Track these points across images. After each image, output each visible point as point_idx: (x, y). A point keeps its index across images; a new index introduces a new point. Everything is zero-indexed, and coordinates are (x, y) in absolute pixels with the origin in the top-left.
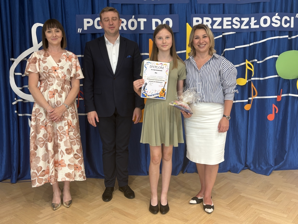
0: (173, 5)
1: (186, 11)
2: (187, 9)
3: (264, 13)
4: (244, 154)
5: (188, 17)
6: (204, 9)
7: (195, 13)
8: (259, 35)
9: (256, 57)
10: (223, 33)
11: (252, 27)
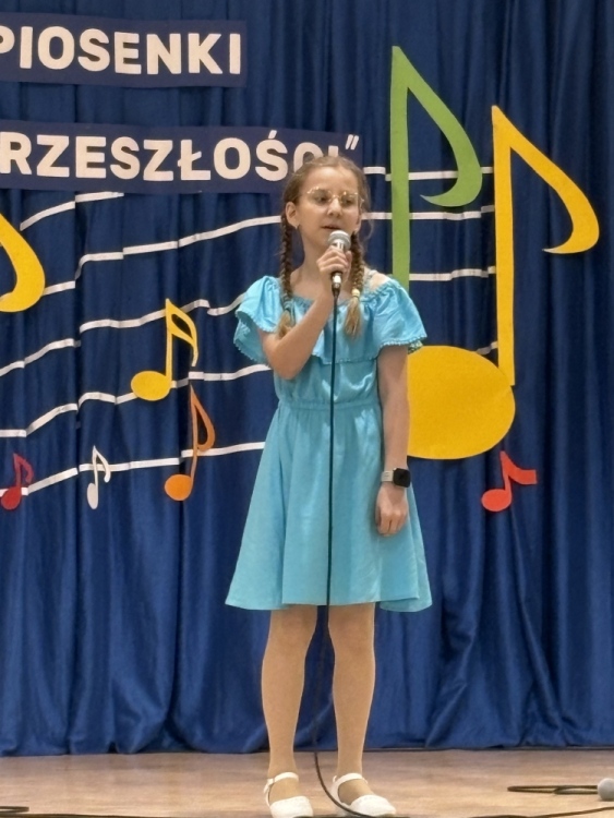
3: (227, 126)
6: (1, 101)
8: (210, 207)
9: (203, 291)
10: (77, 193)
11: (184, 177)
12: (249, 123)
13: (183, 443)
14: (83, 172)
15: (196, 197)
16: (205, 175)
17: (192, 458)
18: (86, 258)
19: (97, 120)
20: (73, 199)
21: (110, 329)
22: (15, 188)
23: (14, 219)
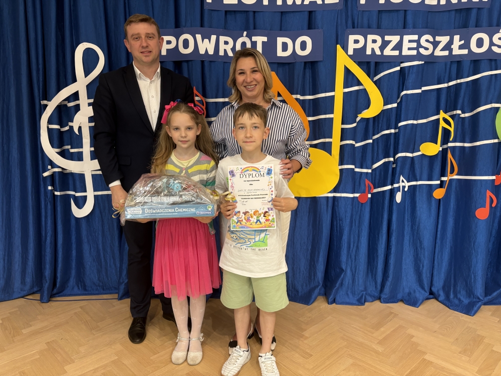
0: (313, 13)
1: (337, 23)
2: (339, 21)
3: (478, 27)
4: (428, 274)
5: (339, 34)
6: (369, 21)
7: (354, 27)
8: (466, 66)
9: (459, 106)
10: (402, 63)
11: (454, 53)
12: (490, 25)
13: (443, 174)
14: (405, 52)
15: (459, 63)
16: (465, 52)
17: (446, 181)
18: (404, 92)
19: (414, 27)
20: (400, 66)
21: (413, 124)
22: (373, 61)
23: (371, 76)
